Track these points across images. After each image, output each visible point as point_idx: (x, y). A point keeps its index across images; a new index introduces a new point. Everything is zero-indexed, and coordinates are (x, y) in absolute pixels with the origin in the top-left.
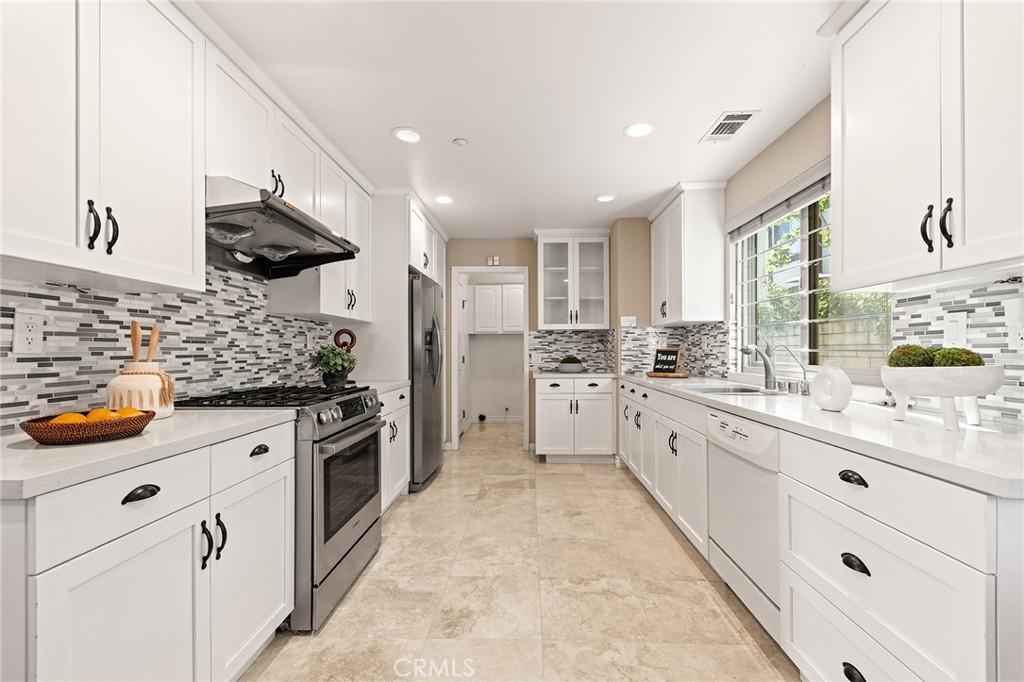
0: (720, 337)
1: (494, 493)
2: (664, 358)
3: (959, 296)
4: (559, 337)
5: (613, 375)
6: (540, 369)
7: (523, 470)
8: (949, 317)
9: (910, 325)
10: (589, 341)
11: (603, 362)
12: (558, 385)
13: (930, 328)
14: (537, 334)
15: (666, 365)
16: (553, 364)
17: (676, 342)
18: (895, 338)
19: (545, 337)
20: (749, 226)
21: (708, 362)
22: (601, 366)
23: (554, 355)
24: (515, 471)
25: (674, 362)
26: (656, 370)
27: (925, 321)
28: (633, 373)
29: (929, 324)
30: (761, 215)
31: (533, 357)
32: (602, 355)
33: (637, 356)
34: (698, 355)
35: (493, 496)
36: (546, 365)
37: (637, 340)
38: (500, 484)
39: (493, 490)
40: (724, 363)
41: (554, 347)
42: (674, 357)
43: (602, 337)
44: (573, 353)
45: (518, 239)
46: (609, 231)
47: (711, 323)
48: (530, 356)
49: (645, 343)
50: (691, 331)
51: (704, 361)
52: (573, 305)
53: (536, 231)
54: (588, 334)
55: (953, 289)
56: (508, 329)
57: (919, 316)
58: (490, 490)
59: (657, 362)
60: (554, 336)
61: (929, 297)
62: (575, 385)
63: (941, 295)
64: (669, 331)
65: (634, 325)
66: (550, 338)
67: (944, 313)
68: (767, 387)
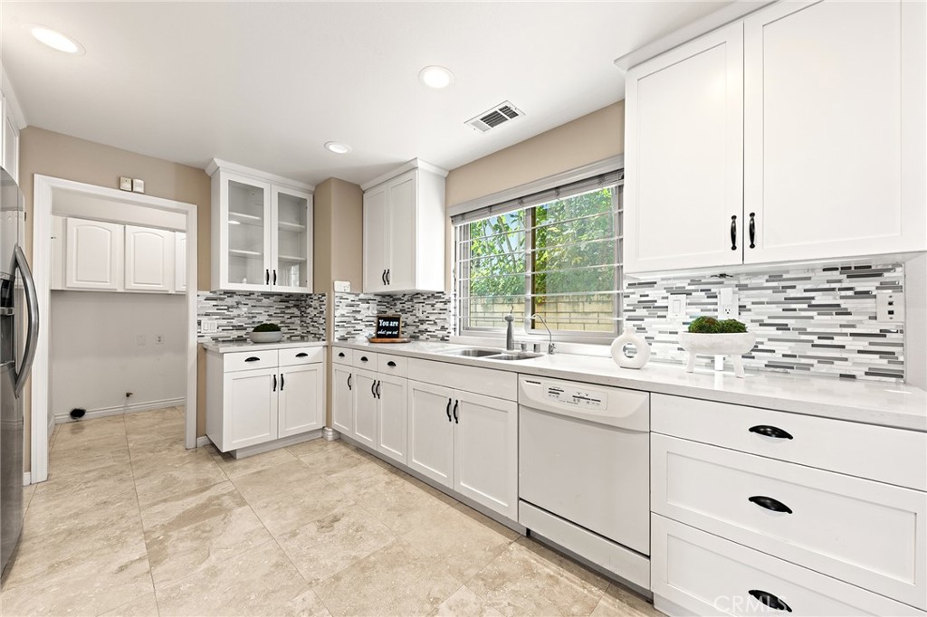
0: (440, 305)
1: (180, 539)
2: (386, 324)
3: (679, 284)
4: (243, 300)
5: (324, 343)
6: (215, 339)
7: (206, 481)
8: (671, 297)
9: (639, 302)
10: (283, 305)
11: (299, 328)
12: (257, 359)
13: (656, 304)
14: (211, 295)
15: (388, 330)
16: (234, 332)
17: (383, 308)
18: (626, 311)
19: (222, 299)
20: (476, 213)
21: (422, 327)
22: (296, 333)
23: (235, 322)
24: (194, 487)
25: (397, 328)
26: (379, 336)
27: (652, 299)
28: (346, 339)
29: (656, 301)
30: (491, 206)
31: (201, 324)
32: (297, 321)
33: (349, 322)
34: (408, 322)
35: (181, 546)
36: (225, 334)
37: (352, 306)
38: (180, 517)
39: (175, 534)
40: (443, 328)
41: (235, 312)
42: (396, 323)
43: (299, 301)
44: (264, 319)
45: (178, 164)
46: (313, 189)
47: (427, 293)
48: (199, 323)
49: (358, 309)
50: (399, 299)
51: (417, 327)
52: (271, 263)
53: (218, 162)
54: (284, 298)
55: (674, 279)
56: (132, 286)
57: (647, 296)
58: (167, 537)
59: (379, 328)
60: (236, 298)
61: (655, 283)
62: (279, 356)
63: (665, 282)
64: (378, 298)
65: (349, 291)
66: (230, 301)
67: (668, 294)
68: (508, 349)
